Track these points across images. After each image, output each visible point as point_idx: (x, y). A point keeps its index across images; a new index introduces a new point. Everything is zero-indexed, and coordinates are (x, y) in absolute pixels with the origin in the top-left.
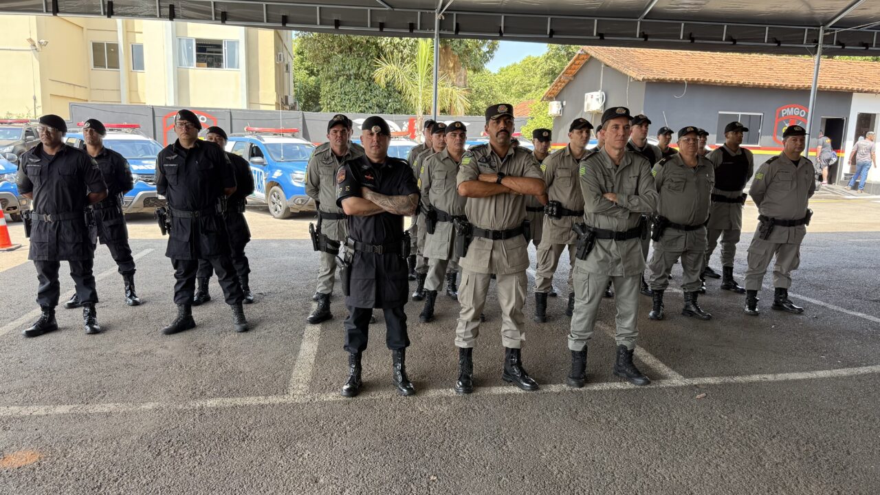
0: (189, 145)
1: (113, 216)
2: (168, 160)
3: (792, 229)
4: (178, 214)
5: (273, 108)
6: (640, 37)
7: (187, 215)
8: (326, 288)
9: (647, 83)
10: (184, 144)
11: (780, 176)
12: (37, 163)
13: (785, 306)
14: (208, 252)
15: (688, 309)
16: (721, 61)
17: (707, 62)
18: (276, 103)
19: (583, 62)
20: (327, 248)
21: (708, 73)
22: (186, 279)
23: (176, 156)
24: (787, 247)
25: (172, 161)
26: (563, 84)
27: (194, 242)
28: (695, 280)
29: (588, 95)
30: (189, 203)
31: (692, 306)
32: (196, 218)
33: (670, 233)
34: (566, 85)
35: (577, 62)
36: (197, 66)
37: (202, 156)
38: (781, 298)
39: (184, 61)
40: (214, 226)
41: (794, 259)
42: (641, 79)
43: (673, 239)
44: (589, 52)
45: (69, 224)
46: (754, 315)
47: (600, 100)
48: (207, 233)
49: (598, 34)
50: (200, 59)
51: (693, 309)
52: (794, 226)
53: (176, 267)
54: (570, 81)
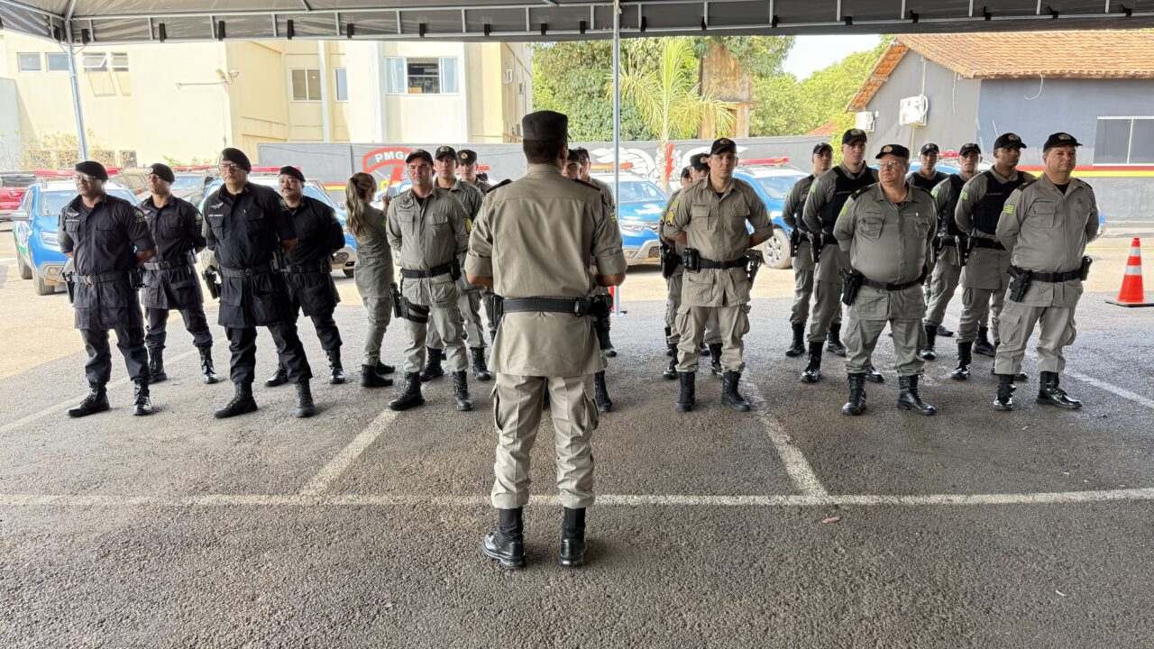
0: (236, 190)
1: (183, 277)
2: (213, 209)
3: (1059, 285)
4: (228, 273)
5: (500, 141)
6: (906, 18)
7: (237, 274)
8: (412, 365)
9: (983, 81)
10: (231, 190)
11: (1037, 207)
12: (75, 218)
13: (1055, 398)
14: (264, 317)
15: (904, 399)
16: (1112, 42)
17: (1086, 46)
18: (504, 134)
19: (900, 56)
20: (409, 315)
21: (1081, 61)
22: (242, 352)
23: (222, 204)
24: (1054, 311)
25: (217, 211)
26: (875, 88)
27: (246, 305)
28: (910, 361)
29: (904, 101)
30: (236, 261)
31: (909, 395)
32: (248, 277)
33: (866, 294)
34: (879, 89)
35: (891, 56)
36: (409, 92)
37: (251, 203)
38: (1048, 386)
39: (394, 87)
40: (269, 286)
41: (1065, 331)
42: (972, 76)
43: (872, 302)
44: (905, 42)
45: (111, 286)
46: (1005, 411)
47: (921, 108)
48: (260, 294)
49: (843, 18)
50: (412, 82)
51: (911, 399)
52: (1061, 281)
53: (230, 336)
54: (884, 83)
